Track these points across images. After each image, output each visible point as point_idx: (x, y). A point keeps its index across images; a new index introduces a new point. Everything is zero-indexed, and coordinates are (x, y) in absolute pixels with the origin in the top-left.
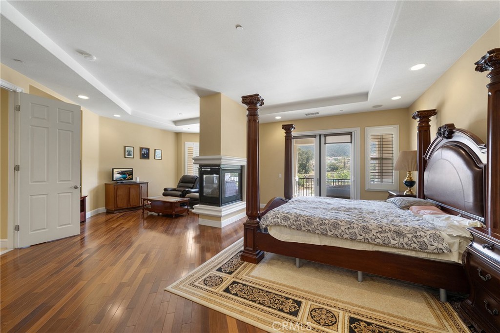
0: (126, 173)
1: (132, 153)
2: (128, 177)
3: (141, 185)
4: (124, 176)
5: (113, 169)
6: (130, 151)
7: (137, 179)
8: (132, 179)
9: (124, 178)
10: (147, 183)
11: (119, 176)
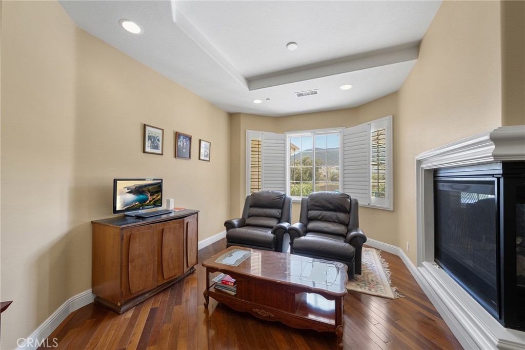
0: (145, 189)
1: (160, 143)
2: (150, 198)
3: (186, 220)
4: (141, 197)
5: (115, 181)
6: (154, 138)
7: (172, 203)
8: (158, 203)
9: (142, 203)
10: (197, 213)
11: (131, 197)
